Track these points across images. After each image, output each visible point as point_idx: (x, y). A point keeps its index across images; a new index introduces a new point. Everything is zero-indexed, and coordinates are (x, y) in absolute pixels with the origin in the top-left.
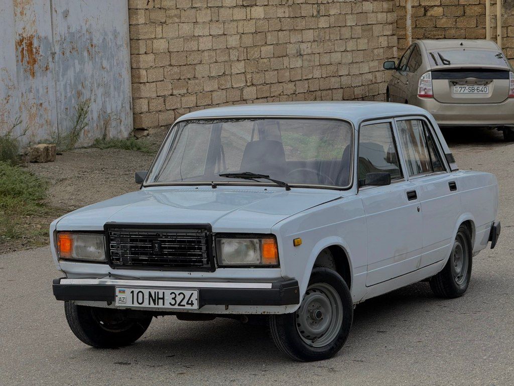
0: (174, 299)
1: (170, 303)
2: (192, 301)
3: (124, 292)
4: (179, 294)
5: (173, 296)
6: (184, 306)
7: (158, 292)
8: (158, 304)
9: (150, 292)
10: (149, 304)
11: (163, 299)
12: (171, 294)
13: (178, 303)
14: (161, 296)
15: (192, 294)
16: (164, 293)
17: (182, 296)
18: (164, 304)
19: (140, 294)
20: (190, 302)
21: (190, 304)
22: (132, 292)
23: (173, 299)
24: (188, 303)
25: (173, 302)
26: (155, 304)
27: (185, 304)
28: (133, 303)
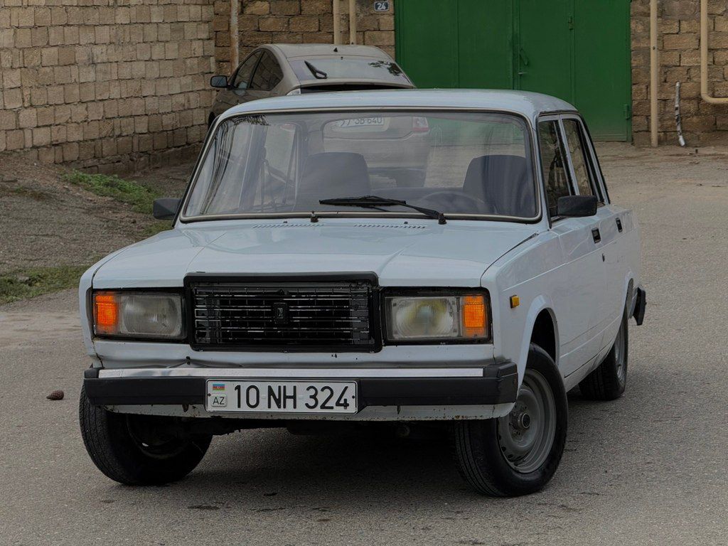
0: (314, 397)
1: (307, 405)
2: (345, 400)
3: (222, 387)
4: (323, 390)
5: (312, 392)
6: (332, 408)
7: (285, 387)
8: (285, 407)
9: (270, 387)
10: (269, 407)
11: (294, 397)
12: (308, 389)
13: (320, 403)
14: (290, 393)
15: (346, 388)
16: (295, 387)
17: (327, 392)
18: (295, 407)
19: (253, 392)
20: (342, 402)
21: (341, 405)
22: (238, 388)
23: (311, 397)
24: (338, 404)
25: (312, 402)
26: (279, 407)
27: (334, 405)
28: (239, 406)
